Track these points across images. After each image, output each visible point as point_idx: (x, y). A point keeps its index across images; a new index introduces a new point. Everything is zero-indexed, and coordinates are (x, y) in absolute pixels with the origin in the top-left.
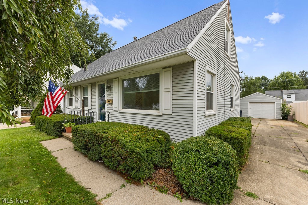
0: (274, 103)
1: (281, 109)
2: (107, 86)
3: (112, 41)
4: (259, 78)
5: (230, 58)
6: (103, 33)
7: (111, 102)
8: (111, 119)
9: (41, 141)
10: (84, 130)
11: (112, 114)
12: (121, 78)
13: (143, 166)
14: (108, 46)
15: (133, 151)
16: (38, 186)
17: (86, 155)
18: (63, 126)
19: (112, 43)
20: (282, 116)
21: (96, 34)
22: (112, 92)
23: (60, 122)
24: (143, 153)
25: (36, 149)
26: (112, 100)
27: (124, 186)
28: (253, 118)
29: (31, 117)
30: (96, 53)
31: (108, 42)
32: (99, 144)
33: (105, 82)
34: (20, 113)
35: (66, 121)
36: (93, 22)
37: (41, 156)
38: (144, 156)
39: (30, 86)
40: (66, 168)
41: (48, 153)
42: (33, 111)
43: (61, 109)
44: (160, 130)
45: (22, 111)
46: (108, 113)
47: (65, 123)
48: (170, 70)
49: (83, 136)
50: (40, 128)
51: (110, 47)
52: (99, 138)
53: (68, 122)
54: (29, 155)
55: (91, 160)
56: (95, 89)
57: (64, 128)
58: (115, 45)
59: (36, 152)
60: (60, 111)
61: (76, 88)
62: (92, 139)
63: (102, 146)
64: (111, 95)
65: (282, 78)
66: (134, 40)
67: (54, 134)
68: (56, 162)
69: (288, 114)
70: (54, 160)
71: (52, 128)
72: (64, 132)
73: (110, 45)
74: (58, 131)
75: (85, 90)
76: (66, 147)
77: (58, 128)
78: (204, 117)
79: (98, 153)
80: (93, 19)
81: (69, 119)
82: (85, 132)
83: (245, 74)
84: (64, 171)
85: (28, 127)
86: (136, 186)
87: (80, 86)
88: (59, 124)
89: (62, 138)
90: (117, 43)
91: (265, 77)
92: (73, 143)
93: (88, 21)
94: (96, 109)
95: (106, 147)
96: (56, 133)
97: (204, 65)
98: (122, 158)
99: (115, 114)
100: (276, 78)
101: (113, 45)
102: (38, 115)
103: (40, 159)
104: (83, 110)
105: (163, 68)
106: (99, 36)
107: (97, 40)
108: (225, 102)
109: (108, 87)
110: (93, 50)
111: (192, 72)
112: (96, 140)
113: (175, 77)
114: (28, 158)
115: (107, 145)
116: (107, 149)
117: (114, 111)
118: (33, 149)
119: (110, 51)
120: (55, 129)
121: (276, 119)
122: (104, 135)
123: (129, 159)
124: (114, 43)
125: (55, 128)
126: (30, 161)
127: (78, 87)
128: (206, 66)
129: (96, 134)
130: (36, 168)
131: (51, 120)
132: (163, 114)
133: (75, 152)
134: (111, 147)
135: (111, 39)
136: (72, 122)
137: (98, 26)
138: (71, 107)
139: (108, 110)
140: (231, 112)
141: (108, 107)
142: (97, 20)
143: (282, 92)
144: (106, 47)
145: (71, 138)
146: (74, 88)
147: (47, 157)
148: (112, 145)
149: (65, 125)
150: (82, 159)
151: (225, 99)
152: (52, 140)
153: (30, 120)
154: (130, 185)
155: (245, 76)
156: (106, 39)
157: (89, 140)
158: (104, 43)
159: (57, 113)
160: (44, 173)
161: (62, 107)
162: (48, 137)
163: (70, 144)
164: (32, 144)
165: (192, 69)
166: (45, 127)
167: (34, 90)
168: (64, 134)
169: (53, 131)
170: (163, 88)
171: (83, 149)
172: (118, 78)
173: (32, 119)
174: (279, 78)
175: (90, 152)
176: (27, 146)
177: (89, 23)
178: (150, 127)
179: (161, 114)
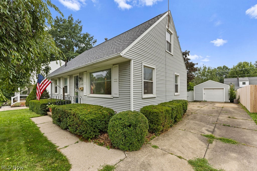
0: (223, 89)
1: (229, 94)
2: (79, 78)
3: (93, 40)
4: (221, 67)
5: (173, 55)
6: (85, 33)
7: (82, 89)
8: (82, 101)
9: (31, 118)
10: (58, 109)
11: (83, 98)
12: (88, 71)
13: (89, 129)
14: (89, 44)
15: (83, 120)
16: (24, 142)
17: (59, 126)
18: (47, 107)
19: (93, 41)
20: (229, 100)
21: (79, 34)
22: (83, 82)
23: (45, 104)
24: (89, 121)
25: (27, 122)
26: (83, 88)
27: (78, 142)
28: (207, 101)
29: (26, 101)
30: (80, 50)
31: (90, 40)
32: (67, 118)
33: (78, 75)
34: (19, 98)
35: (50, 103)
36: (77, 25)
37: (29, 126)
38: (89, 123)
39: (18, 79)
40: (44, 133)
41: (35, 124)
42: (28, 97)
43: (49, 95)
44: (110, 108)
45: (21, 97)
46: (80, 98)
47: (49, 105)
48: (117, 67)
49: (57, 113)
50: (32, 110)
51: (91, 45)
52: (66, 113)
53: (51, 104)
54: (21, 126)
55: (62, 129)
56: (72, 80)
57: (48, 108)
58: (96, 43)
59: (26, 124)
60: (48, 97)
61: (59, 79)
62: (63, 115)
63: (68, 119)
64: (82, 84)
65: (239, 67)
66: (105, 41)
67: (41, 113)
68: (38, 130)
69: (235, 98)
70: (38, 129)
71: (40, 109)
72: (48, 112)
73: (91, 42)
74: (44, 111)
75: (65, 80)
76: (48, 122)
77: (44, 109)
78: (141, 99)
79: (66, 123)
80: (76, 22)
81: (52, 102)
82: (59, 110)
83: (203, 65)
84: (42, 135)
85: (25, 109)
86: (85, 142)
87: (62, 77)
88: (44, 106)
89: (47, 116)
90: (97, 41)
91: (226, 67)
92: (52, 118)
93: (73, 24)
94: (73, 95)
95: (70, 119)
96: (42, 112)
97: (141, 63)
98: (78, 125)
99: (85, 98)
100: (234, 68)
101: (94, 42)
102: (31, 100)
103: (28, 128)
104: (64, 96)
105: (113, 65)
106: (82, 36)
107: (80, 39)
108: (166, 88)
109: (81, 78)
110: (78, 47)
111: (129, 68)
112: (65, 115)
113: (120, 71)
114: (20, 128)
115: (71, 118)
116: (71, 120)
117: (85, 96)
118: (24, 122)
119: (91, 48)
120: (42, 110)
121: (225, 102)
122: (69, 111)
123: (81, 125)
124: (94, 41)
125: (42, 108)
126: (21, 129)
127: (61, 78)
128: (143, 63)
129: (65, 111)
130: (24, 133)
131: (39, 102)
132: (114, 97)
133: (53, 124)
134: (72, 119)
135: (92, 38)
136: (54, 104)
137: (81, 27)
138: (56, 94)
139: (80, 95)
140: (175, 96)
141: (80, 93)
142: (80, 23)
143: (238, 79)
144: (88, 45)
145: (51, 115)
146: (58, 79)
147: (33, 127)
148: (73, 117)
149: (49, 106)
150: (57, 128)
151: (166, 86)
152: (39, 117)
153: (25, 103)
154: (82, 142)
155: (204, 66)
156: (87, 38)
157: (61, 115)
158: (87, 41)
159: (46, 98)
160: (29, 136)
161: (50, 94)
162: (37, 115)
163: (51, 119)
164: (25, 119)
165: (129, 66)
166: (36, 108)
167: (21, 82)
168: (48, 113)
169: (40, 111)
170: (113, 79)
171: (58, 122)
172: (86, 71)
173: (27, 103)
174: (237, 68)
175: (62, 123)
176: (20, 120)
177: (74, 26)
178: (104, 106)
179: (112, 98)
